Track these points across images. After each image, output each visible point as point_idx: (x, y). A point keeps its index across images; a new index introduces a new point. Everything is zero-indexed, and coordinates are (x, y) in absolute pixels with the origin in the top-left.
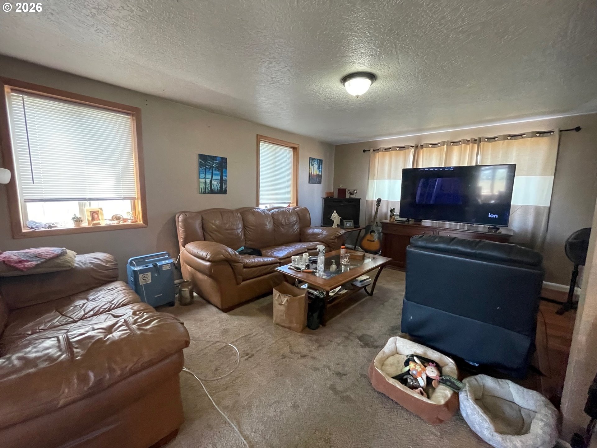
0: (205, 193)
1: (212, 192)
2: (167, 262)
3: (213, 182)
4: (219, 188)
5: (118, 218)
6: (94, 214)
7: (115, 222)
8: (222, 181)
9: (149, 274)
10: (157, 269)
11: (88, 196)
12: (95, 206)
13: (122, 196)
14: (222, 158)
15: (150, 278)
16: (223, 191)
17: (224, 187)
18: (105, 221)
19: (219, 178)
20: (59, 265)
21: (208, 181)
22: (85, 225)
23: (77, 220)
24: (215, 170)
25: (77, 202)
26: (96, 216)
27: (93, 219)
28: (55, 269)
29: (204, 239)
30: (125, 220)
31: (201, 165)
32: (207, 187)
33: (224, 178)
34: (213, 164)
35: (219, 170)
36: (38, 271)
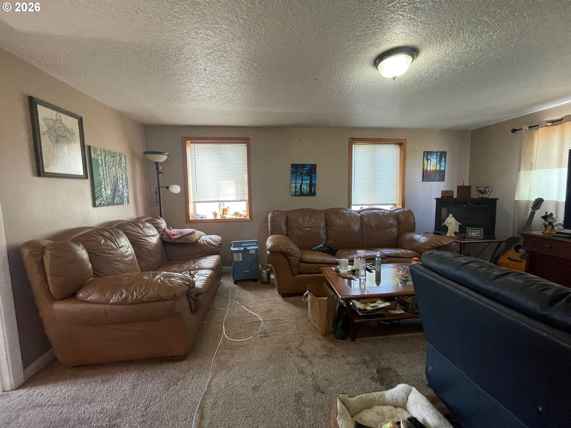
0: (295, 195)
1: (302, 194)
2: (254, 247)
3: (303, 186)
4: (308, 191)
5: (237, 214)
6: (225, 211)
7: (234, 217)
8: (311, 185)
9: (241, 254)
10: (246, 251)
11: (221, 199)
12: (226, 205)
13: (240, 199)
14: (311, 165)
15: (241, 257)
16: (312, 193)
17: (313, 190)
18: (229, 216)
19: (309, 182)
20: (188, 240)
21: (298, 185)
22: (219, 217)
23: (215, 214)
24: (305, 175)
25: (218, 203)
26: (225, 212)
27: (223, 214)
28: (186, 242)
29: (287, 234)
30: (241, 216)
31: (293, 173)
32: (297, 190)
33: (313, 182)
34: (303, 171)
35: (308, 175)
36: (178, 241)
